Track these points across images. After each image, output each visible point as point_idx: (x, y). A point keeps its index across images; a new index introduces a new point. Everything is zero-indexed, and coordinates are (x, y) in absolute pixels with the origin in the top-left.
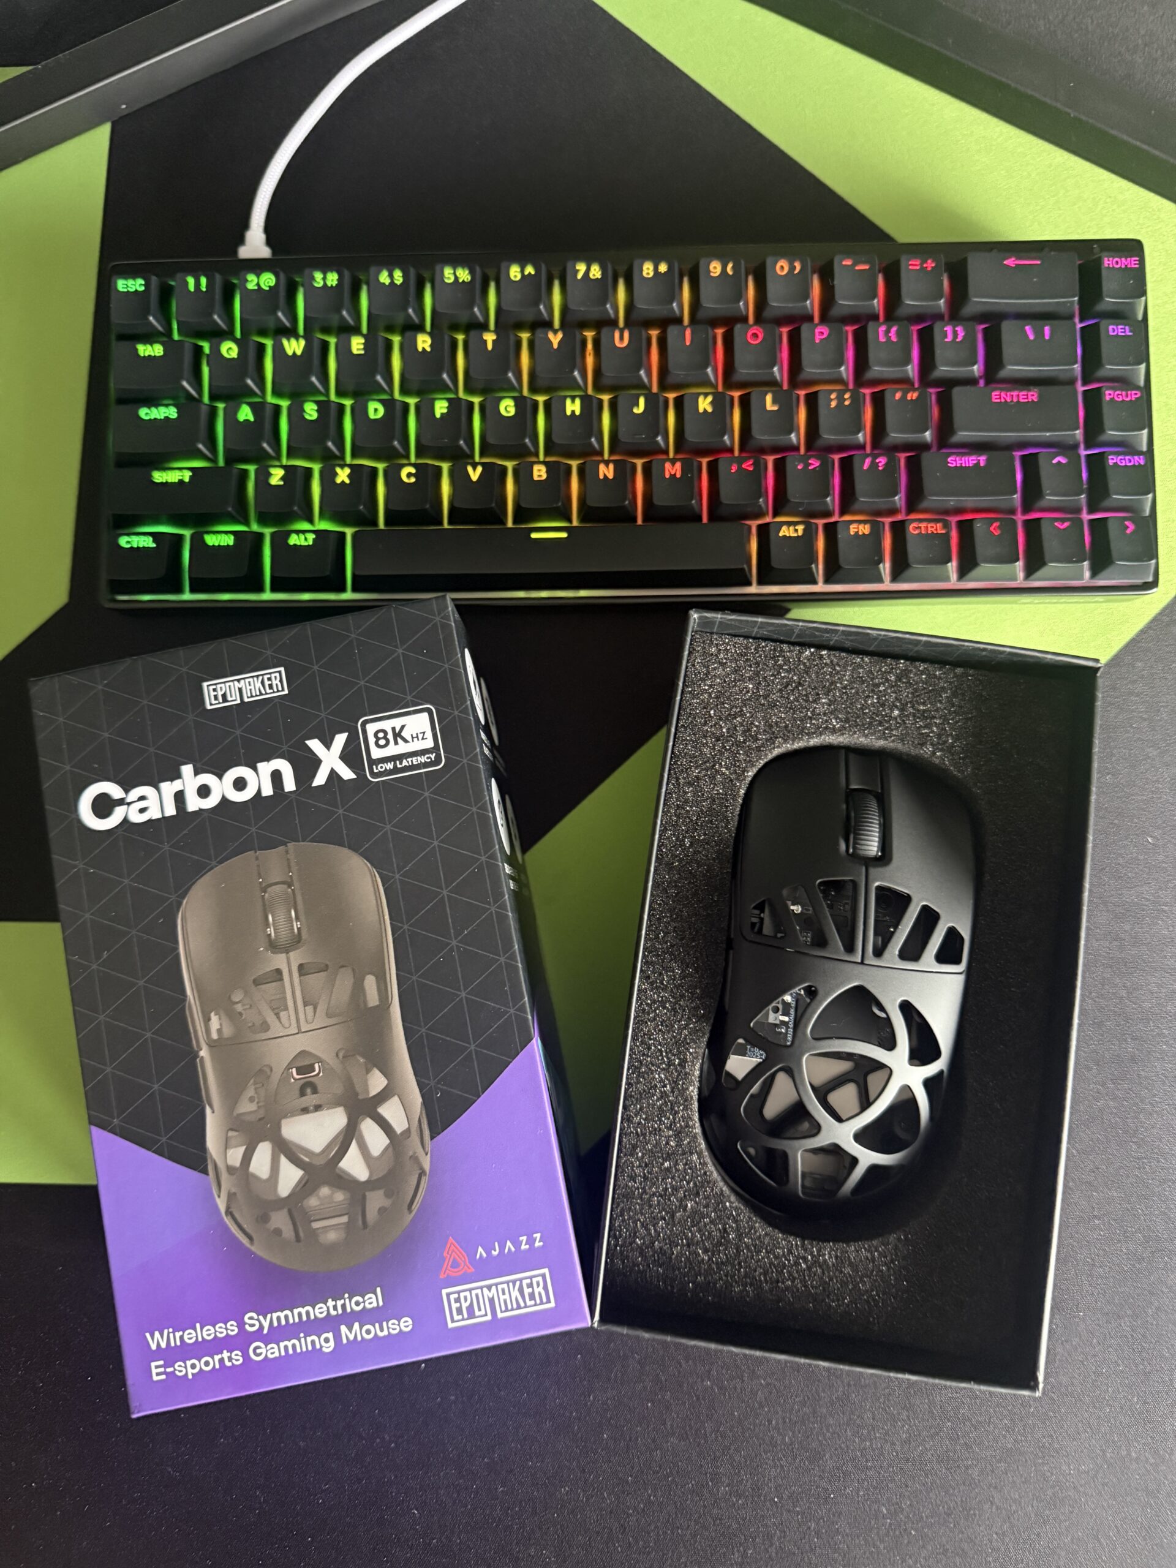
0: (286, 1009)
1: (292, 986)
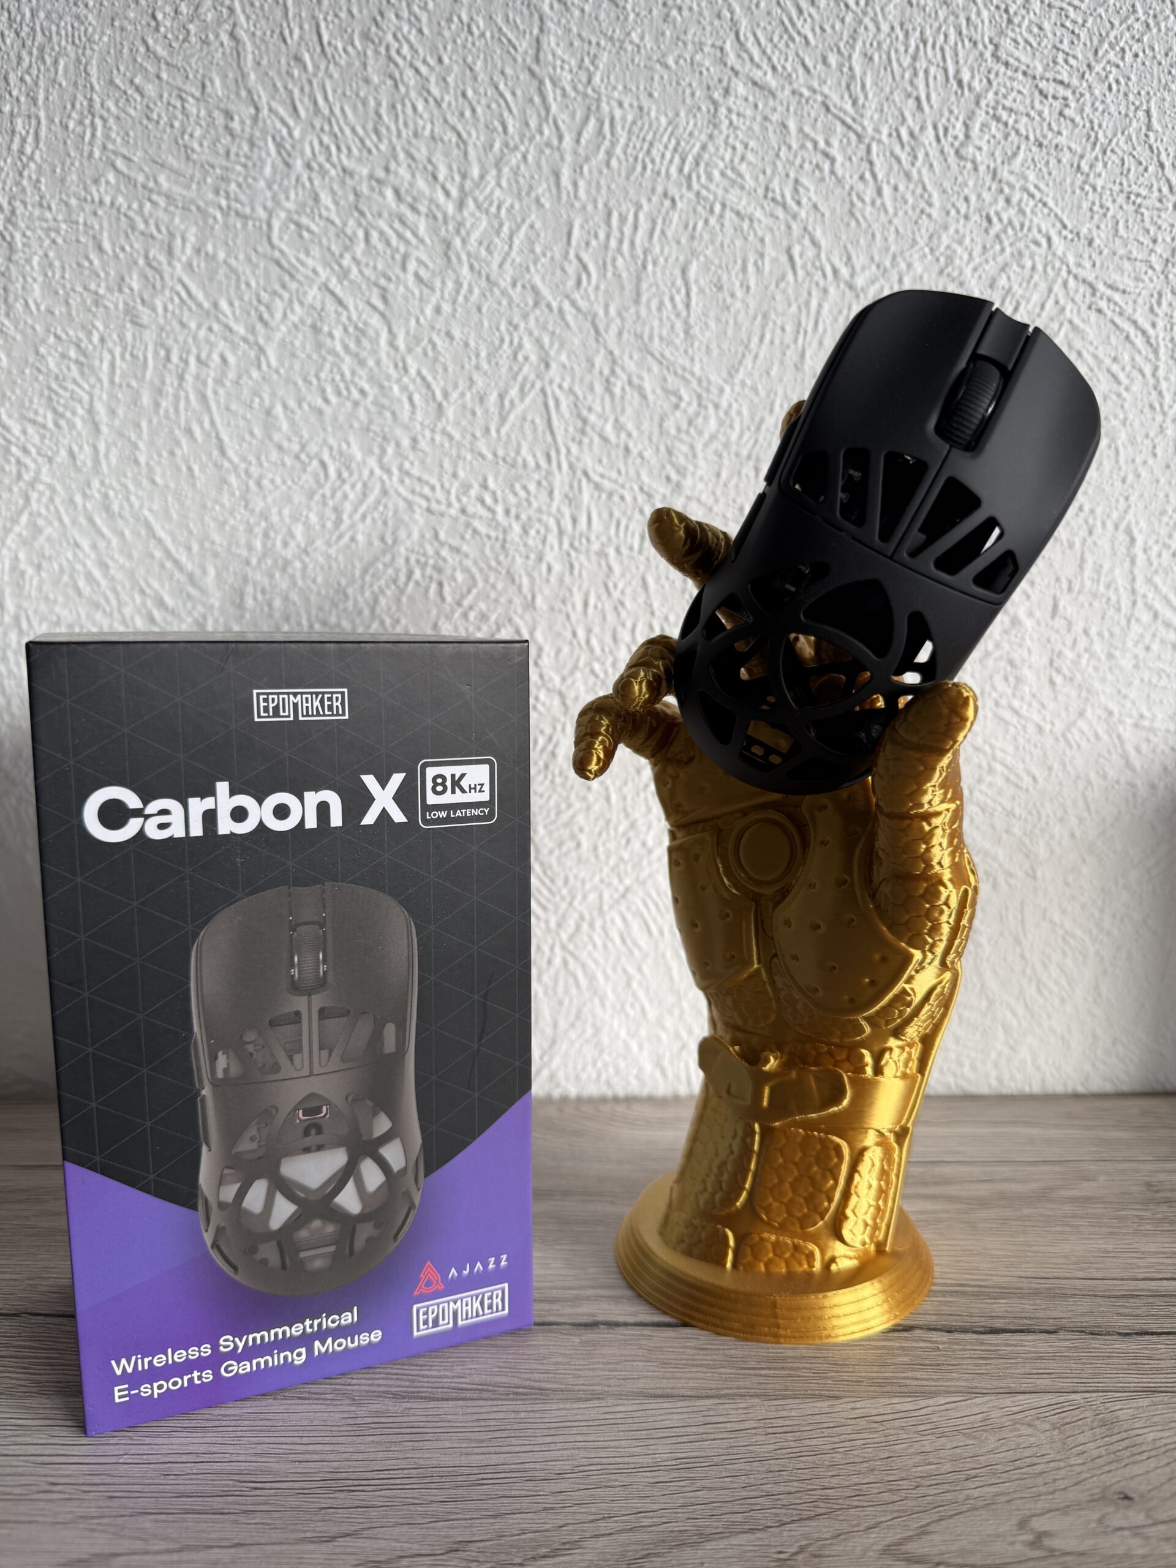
0: (300, 1050)
1: (310, 1029)
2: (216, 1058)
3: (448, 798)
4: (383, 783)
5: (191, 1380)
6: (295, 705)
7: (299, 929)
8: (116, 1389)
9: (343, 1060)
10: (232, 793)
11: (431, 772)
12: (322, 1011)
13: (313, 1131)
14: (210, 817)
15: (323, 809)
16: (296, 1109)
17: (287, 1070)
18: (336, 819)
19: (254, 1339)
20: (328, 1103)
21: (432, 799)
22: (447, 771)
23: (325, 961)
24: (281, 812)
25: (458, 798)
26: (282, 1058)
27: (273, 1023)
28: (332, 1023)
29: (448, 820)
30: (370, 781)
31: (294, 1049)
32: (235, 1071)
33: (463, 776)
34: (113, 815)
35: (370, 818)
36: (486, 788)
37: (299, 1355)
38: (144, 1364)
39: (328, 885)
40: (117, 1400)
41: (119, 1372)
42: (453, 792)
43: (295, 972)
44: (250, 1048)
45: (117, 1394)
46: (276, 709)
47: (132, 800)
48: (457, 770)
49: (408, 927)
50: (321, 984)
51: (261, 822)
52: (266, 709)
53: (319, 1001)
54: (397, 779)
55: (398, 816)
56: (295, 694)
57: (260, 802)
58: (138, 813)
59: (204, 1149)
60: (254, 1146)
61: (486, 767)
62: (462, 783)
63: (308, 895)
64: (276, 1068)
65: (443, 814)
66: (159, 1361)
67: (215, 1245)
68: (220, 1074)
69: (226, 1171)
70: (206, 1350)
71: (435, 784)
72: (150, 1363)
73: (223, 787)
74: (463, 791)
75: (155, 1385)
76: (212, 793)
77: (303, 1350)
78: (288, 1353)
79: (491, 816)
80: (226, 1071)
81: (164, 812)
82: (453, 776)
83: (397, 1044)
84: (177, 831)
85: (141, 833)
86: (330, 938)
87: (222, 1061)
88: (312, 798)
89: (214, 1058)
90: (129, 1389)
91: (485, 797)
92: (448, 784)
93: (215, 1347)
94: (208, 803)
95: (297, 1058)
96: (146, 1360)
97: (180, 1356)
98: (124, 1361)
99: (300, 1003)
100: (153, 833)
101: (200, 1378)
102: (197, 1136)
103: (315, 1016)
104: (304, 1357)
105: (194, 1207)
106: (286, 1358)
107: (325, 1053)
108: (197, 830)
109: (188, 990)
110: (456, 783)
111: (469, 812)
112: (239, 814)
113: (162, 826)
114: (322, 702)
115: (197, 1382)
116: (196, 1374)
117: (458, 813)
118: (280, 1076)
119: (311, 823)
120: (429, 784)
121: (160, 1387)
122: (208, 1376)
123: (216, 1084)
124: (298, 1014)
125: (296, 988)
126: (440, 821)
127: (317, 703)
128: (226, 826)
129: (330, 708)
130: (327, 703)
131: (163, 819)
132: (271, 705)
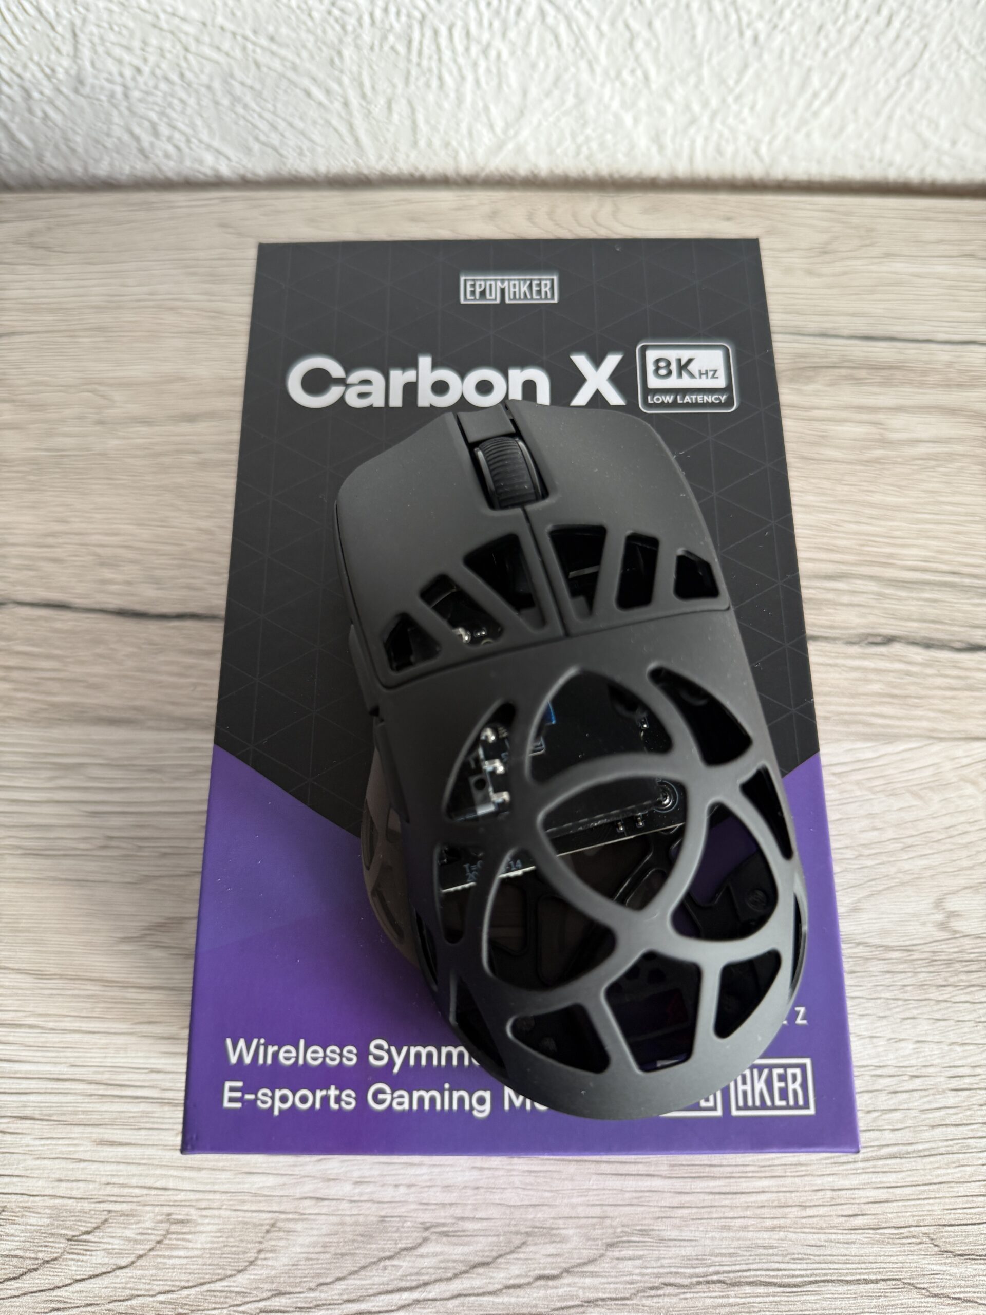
3: (673, 382)
4: (597, 362)
5: (325, 1100)
6: (503, 291)
8: (228, 1084)
10: (435, 366)
11: (652, 356)
14: (410, 389)
15: (529, 388)
19: (418, 1056)
21: (654, 382)
22: (672, 355)
24: (484, 387)
25: (685, 382)
30: (581, 361)
33: (690, 361)
36: (722, 373)
37: (481, 1101)
38: (267, 1054)
40: (227, 1104)
41: (233, 1059)
42: (680, 375)
45: (227, 1094)
46: (483, 293)
47: (335, 369)
48: (685, 355)
51: (462, 397)
52: (473, 293)
54: (612, 361)
55: (615, 398)
56: (503, 281)
57: (462, 376)
58: (341, 382)
61: (719, 353)
62: (691, 367)
65: (669, 399)
66: (287, 1055)
67: (377, 891)
70: (350, 1056)
71: (658, 369)
72: (275, 1055)
73: (425, 362)
74: (692, 375)
75: (278, 1093)
77: (487, 1095)
78: (464, 1094)
79: (729, 402)
81: (367, 382)
82: (679, 360)
84: (377, 400)
85: (342, 400)
88: (518, 376)
90: (244, 1090)
91: (721, 383)
92: (674, 367)
93: (363, 1054)
96: (271, 1049)
97: (314, 1056)
98: (242, 1043)
100: (353, 400)
101: (338, 1100)
104: (487, 1107)
105: (356, 832)
106: (461, 1100)
108: (396, 400)
110: (683, 367)
111: (700, 398)
113: (362, 395)
114: (530, 288)
115: (334, 1106)
116: (333, 1092)
117: (687, 399)
120: (650, 368)
121: (284, 1099)
122: (349, 1099)
126: (663, 405)
127: (525, 289)
128: (426, 398)
129: (539, 292)
130: (535, 288)
131: (364, 388)
132: (478, 290)
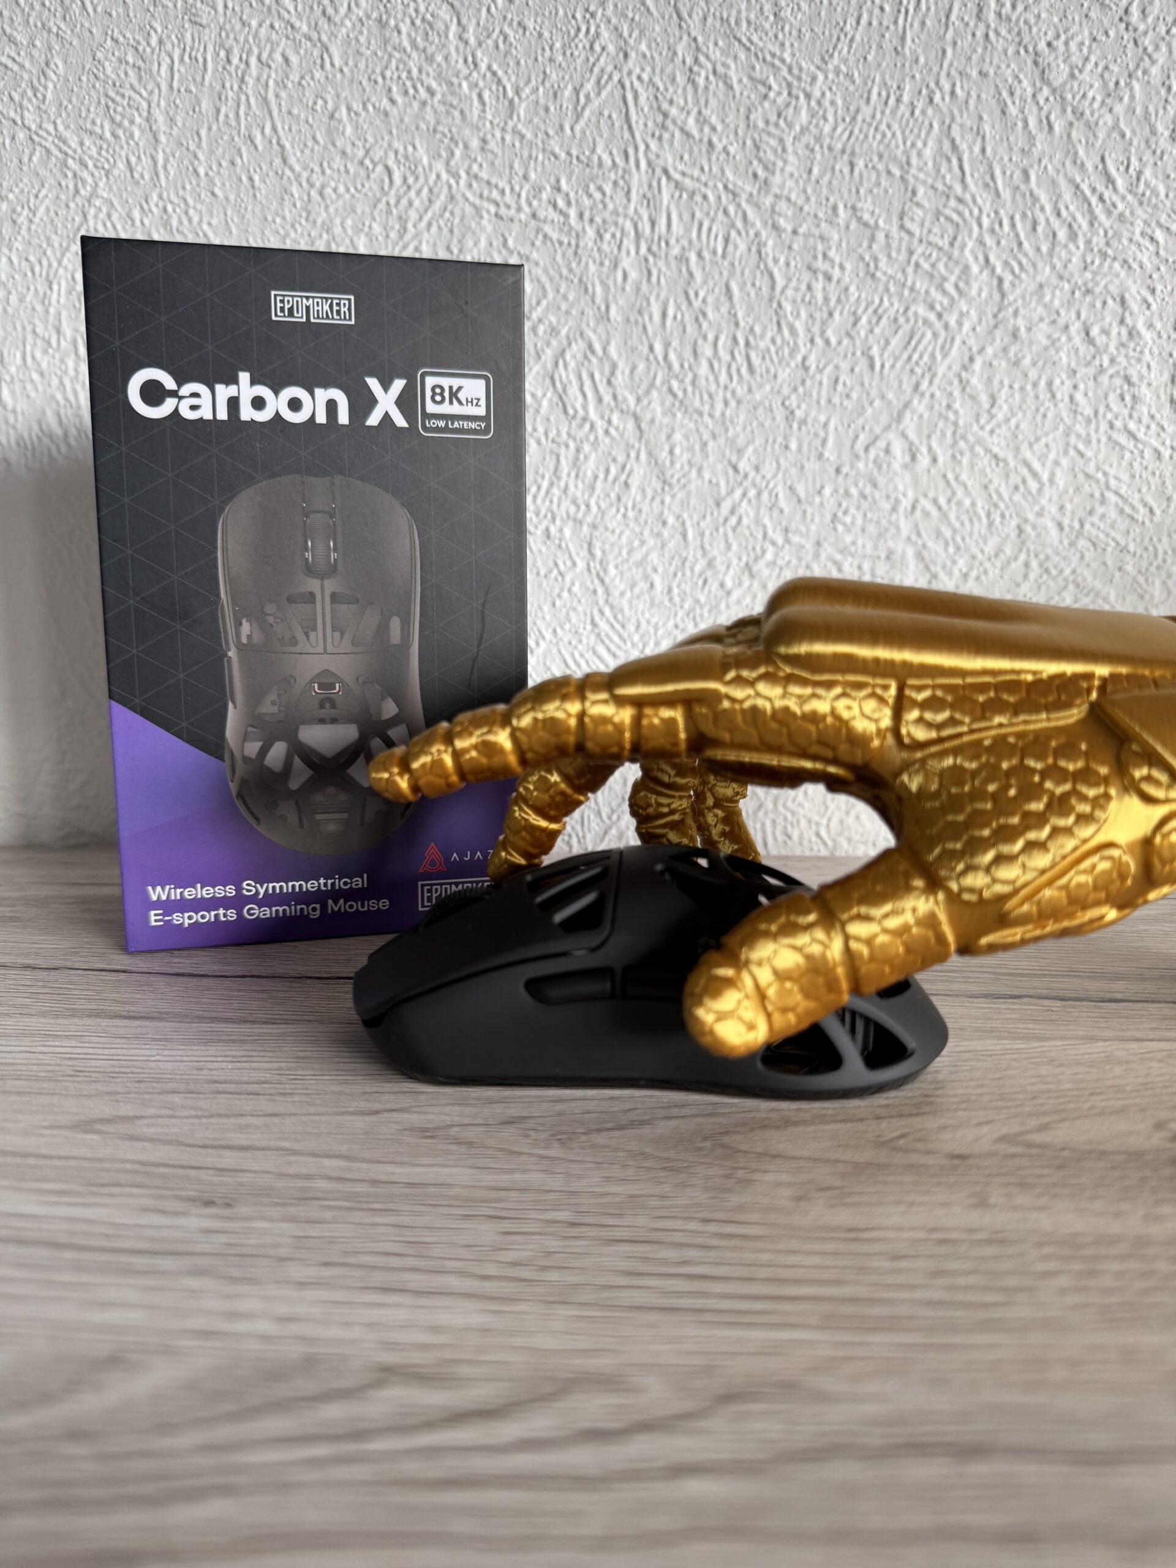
1: (323, 610)
2: (241, 624)
3: (446, 409)
4: (386, 386)
5: (217, 916)
6: (308, 308)
7: (312, 516)
8: (152, 913)
9: (353, 644)
10: (253, 382)
11: (430, 381)
12: (333, 596)
13: (328, 705)
14: (233, 403)
15: (332, 406)
16: (312, 681)
17: (303, 645)
18: (343, 418)
19: (274, 888)
20: (341, 681)
21: (431, 408)
22: (445, 382)
23: (335, 550)
25: (455, 409)
26: (300, 635)
27: (290, 600)
28: (343, 608)
29: (446, 430)
30: (373, 383)
31: (309, 627)
32: (257, 638)
33: (460, 388)
34: (153, 393)
35: (373, 420)
36: (483, 402)
37: (314, 909)
38: (176, 894)
39: (338, 479)
40: (153, 924)
41: (154, 898)
42: (451, 402)
43: (309, 555)
44: (271, 620)
45: (153, 918)
46: (291, 310)
47: (167, 381)
48: (456, 382)
49: (411, 527)
50: (332, 570)
51: (277, 413)
53: (331, 585)
54: (399, 385)
55: (400, 421)
56: (307, 298)
57: (276, 393)
59: (230, 706)
60: (274, 709)
61: (482, 383)
62: (460, 395)
63: (319, 485)
64: (294, 642)
65: (442, 424)
66: (189, 893)
68: (244, 640)
69: (250, 729)
70: (230, 891)
71: (434, 394)
72: (182, 894)
73: (244, 377)
74: (460, 403)
75: (186, 915)
76: (235, 381)
77: (318, 906)
78: (303, 907)
79: (486, 431)
80: (249, 637)
81: (195, 395)
82: (451, 388)
83: (402, 638)
85: (176, 412)
86: (339, 529)
87: (246, 628)
88: (323, 395)
89: (239, 624)
90: (163, 915)
91: (481, 411)
92: (447, 394)
93: (239, 889)
94: (232, 391)
95: (312, 635)
96: (179, 891)
97: (207, 892)
98: (159, 888)
99: (313, 585)
100: (186, 413)
101: (225, 915)
102: (225, 694)
103: (328, 599)
104: (318, 913)
106: (301, 910)
107: (337, 634)
108: (223, 415)
109: (216, 558)
110: (454, 394)
111: (466, 425)
112: (258, 403)
113: (194, 408)
114: (331, 306)
115: (222, 919)
116: (221, 911)
117: (456, 425)
118: (297, 649)
119: (321, 418)
120: (429, 393)
121: (190, 918)
122: (232, 915)
123: (241, 648)
124: (312, 595)
125: (310, 570)
126: (438, 429)
127: (326, 307)
128: (247, 413)
129: (338, 312)
130: (335, 308)
131: (194, 401)
132: (287, 307)
